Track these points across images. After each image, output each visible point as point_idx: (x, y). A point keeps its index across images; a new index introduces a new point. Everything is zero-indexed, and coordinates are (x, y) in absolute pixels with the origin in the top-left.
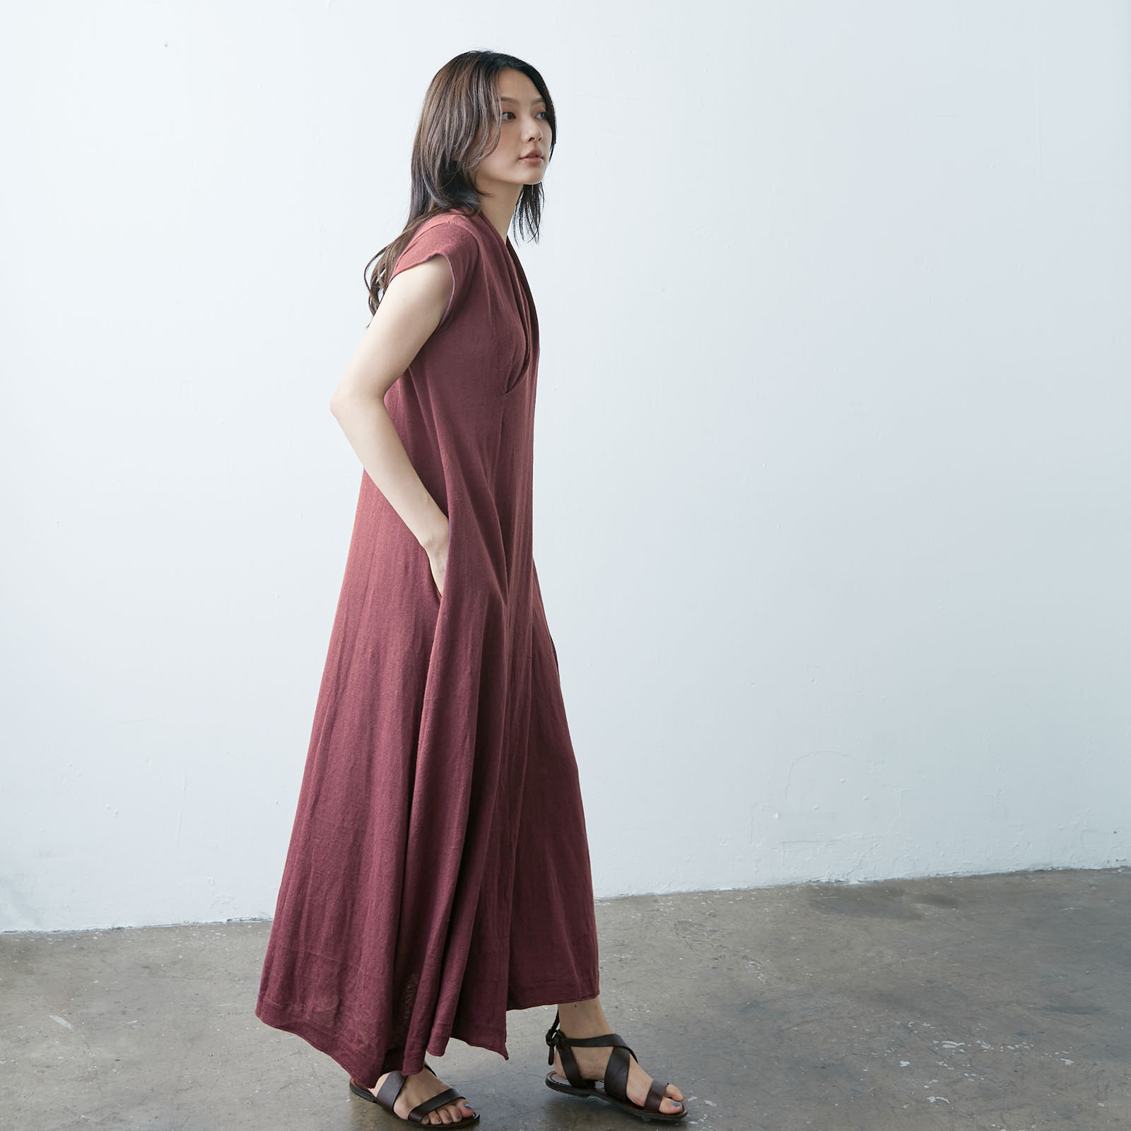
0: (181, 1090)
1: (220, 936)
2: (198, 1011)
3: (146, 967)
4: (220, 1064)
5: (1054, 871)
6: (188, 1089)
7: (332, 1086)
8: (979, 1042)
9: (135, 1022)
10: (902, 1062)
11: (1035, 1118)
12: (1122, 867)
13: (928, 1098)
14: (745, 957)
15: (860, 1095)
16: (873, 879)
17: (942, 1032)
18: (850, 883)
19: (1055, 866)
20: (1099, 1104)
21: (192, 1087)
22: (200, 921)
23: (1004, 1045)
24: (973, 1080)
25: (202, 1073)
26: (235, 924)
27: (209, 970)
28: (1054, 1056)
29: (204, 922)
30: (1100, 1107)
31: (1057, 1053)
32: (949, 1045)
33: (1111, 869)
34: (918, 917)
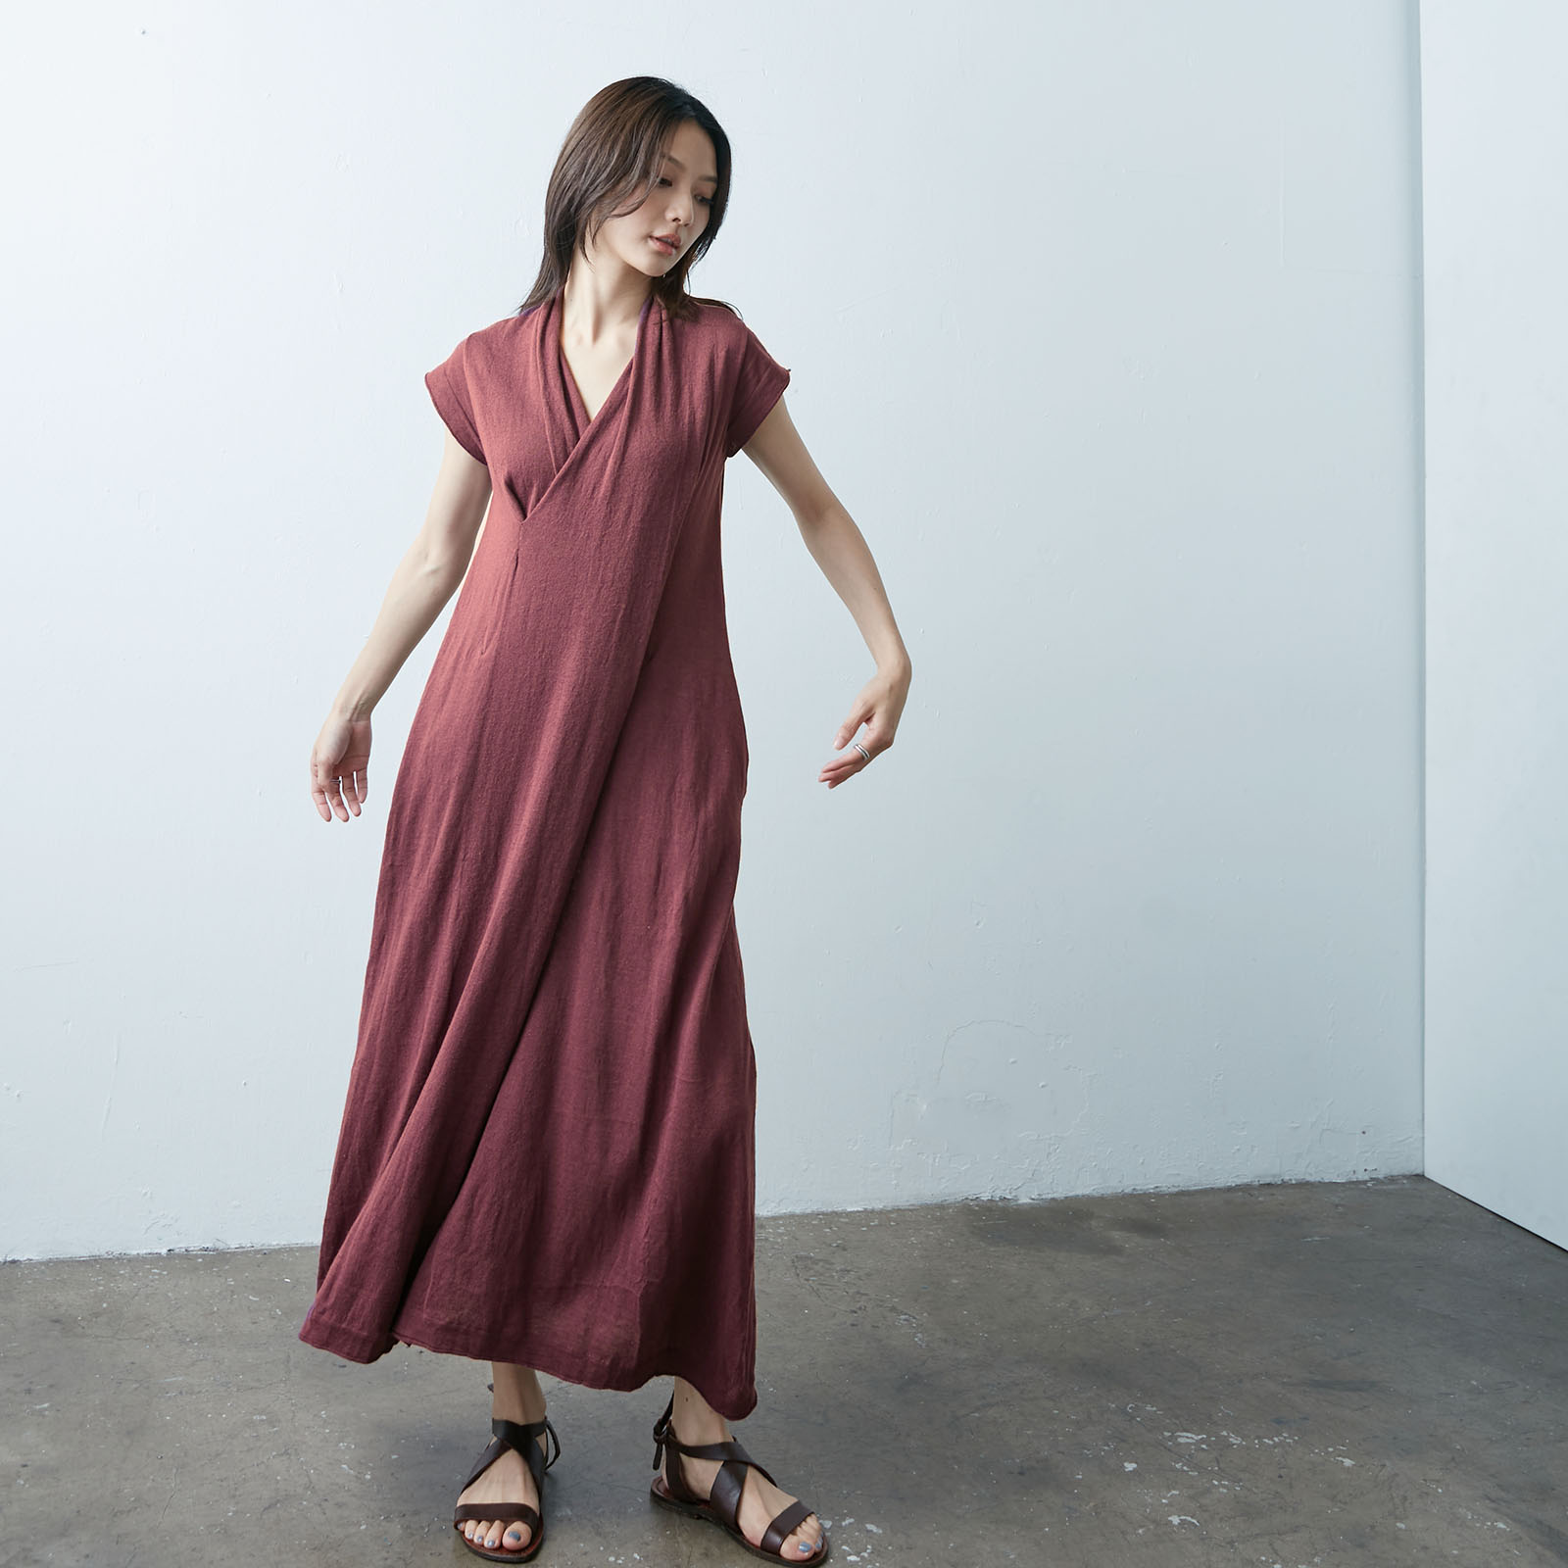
0: (122, 1512)
1: (160, 1274)
2: (136, 1389)
3: (57, 1321)
4: (174, 1471)
5: (1284, 1185)
6: (129, 1511)
7: (339, 1505)
8: (1225, 1433)
9: (46, 1405)
10: (1126, 1464)
11: (1316, 1546)
12: (1372, 1179)
13: (1170, 1518)
14: (893, 1309)
15: (1078, 1514)
16: (1050, 1196)
17: (1174, 1420)
18: (1020, 1202)
19: (1287, 1178)
20: (1398, 1524)
21: (136, 1508)
22: (128, 1252)
23: (1258, 1437)
24: (1225, 1491)
25: (148, 1485)
26: (180, 1256)
27: (148, 1325)
28: (1327, 1453)
29: (135, 1252)
30: (1400, 1529)
31: (1331, 1449)
32: (1186, 1438)
33: (1358, 1182)
34: (1117, 1250)
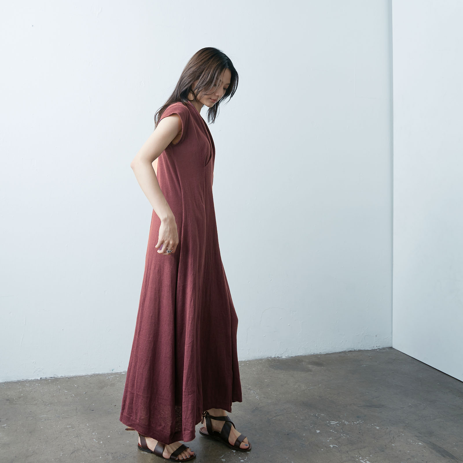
0: (29, 456)
1: (38, 385)
2: (32, 419)
3: (7, 400)
4: (44, 443)
5: (355, 351)
6: (31, 456)
7: (93, 451)
8: (343, 421)
9: (5, 425)
10: (317, 431)
11: (371, 452)
12: (378, 349)
13: (330, 446)
14: (249, 389)
15: (304, 446)
16: (291, 356)
17: (329, 418)
18: (283, 358)
19: (355, 349)
20: (392, 445)
21: (33, 455)
22: (29, 379)
23: (353, 422)
24: (345, 437)
25: (37, 447)
26: (44, 380)
27: (35, 400)
28: (372, 425)
29: (30, 379)
30: (393, 446)
31: (373, 424)
32: (333, 423)
33: (375, 350)
34: (310, 371)
